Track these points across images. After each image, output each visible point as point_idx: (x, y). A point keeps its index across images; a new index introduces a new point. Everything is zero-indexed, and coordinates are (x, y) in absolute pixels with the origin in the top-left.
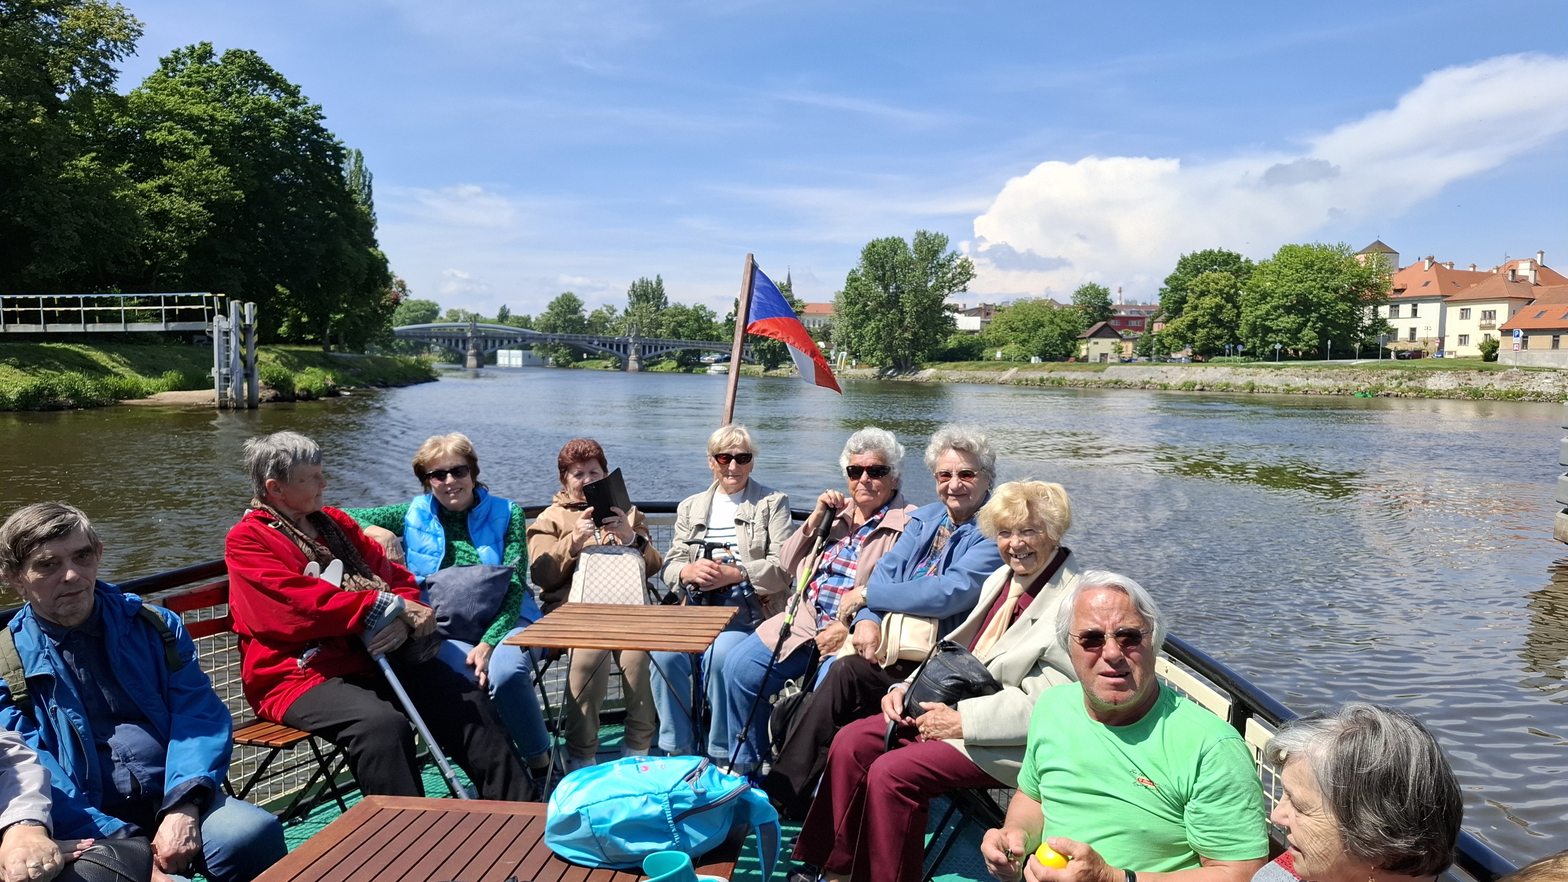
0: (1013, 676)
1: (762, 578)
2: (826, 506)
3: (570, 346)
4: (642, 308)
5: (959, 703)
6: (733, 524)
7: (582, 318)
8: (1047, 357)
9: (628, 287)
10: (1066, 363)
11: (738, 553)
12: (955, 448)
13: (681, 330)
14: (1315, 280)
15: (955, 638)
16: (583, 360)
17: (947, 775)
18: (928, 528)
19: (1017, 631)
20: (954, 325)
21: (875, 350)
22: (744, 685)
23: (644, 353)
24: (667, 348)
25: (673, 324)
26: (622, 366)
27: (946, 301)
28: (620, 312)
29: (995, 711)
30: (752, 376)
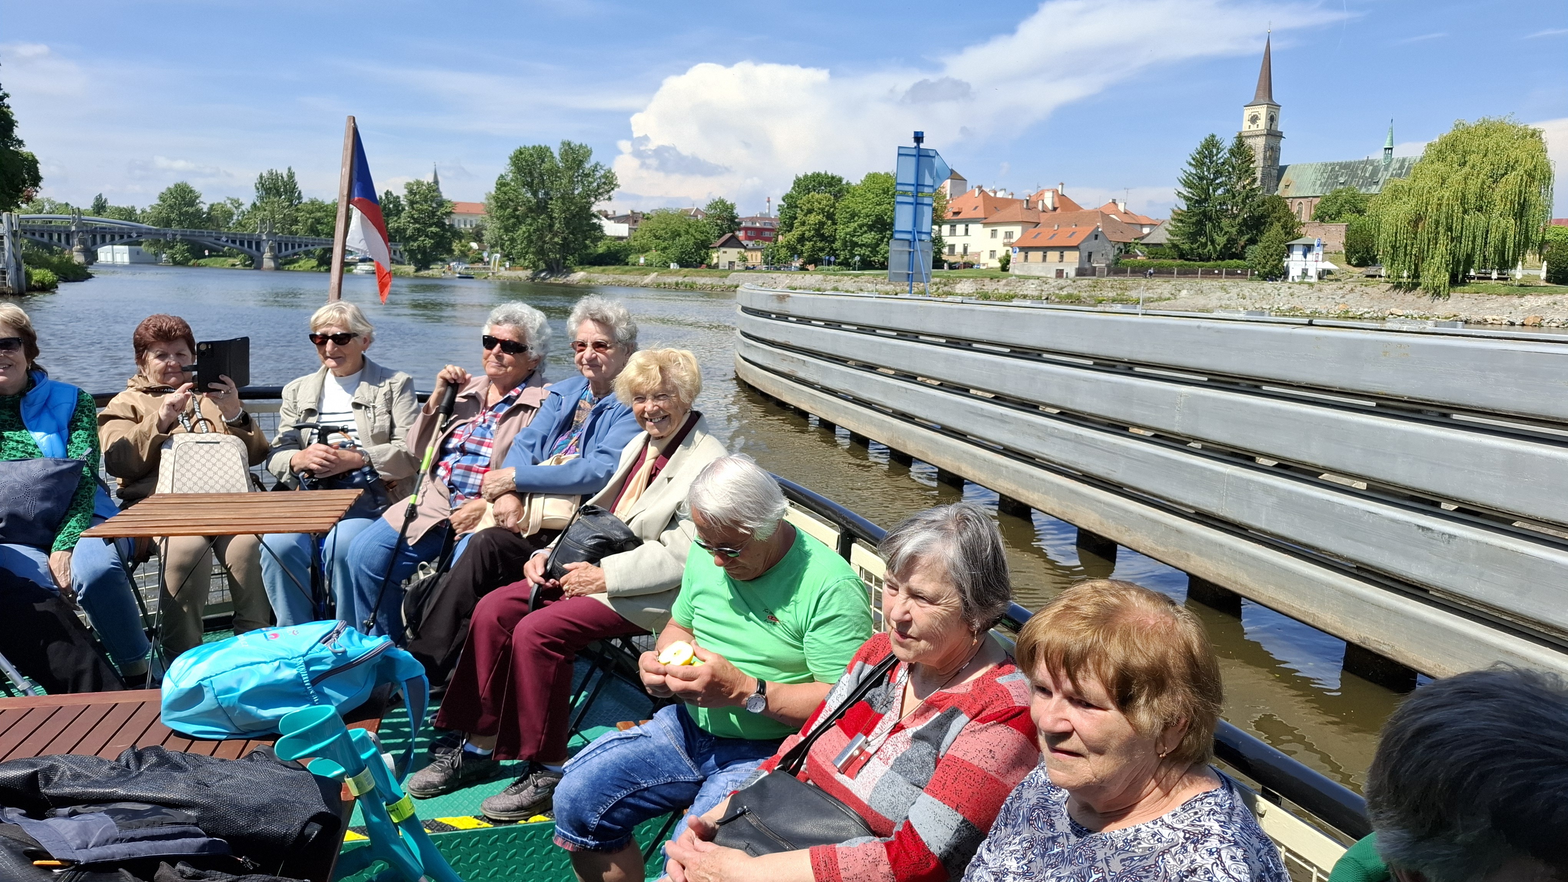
0: (652, 531)
1: (386, 463)
2: (447, 383)
3: (189, 242)
4: (273, 203)
5: (602, 560)
6: (351, 409)
7: (199, 212)
8: (683, 263)
9: (255, 179)
10: (698, 269)
11: (357, 439)
12: (593, 320)
13: (319, 227)
14: (889, 203)
15: (596, 502)
16: (205, 257)
17: (591, 627)
18: (568, 402)
19: (655, 490)
20: (602, 231)
21: (527, 253)
22: (372, 571)
23: (280, 251)
24: (306, 246)
25: (310, 220)
26: (254, 263)
27: (594, 209)
28: (247, 206)
29: (636, 562)
30: (402, 276)
